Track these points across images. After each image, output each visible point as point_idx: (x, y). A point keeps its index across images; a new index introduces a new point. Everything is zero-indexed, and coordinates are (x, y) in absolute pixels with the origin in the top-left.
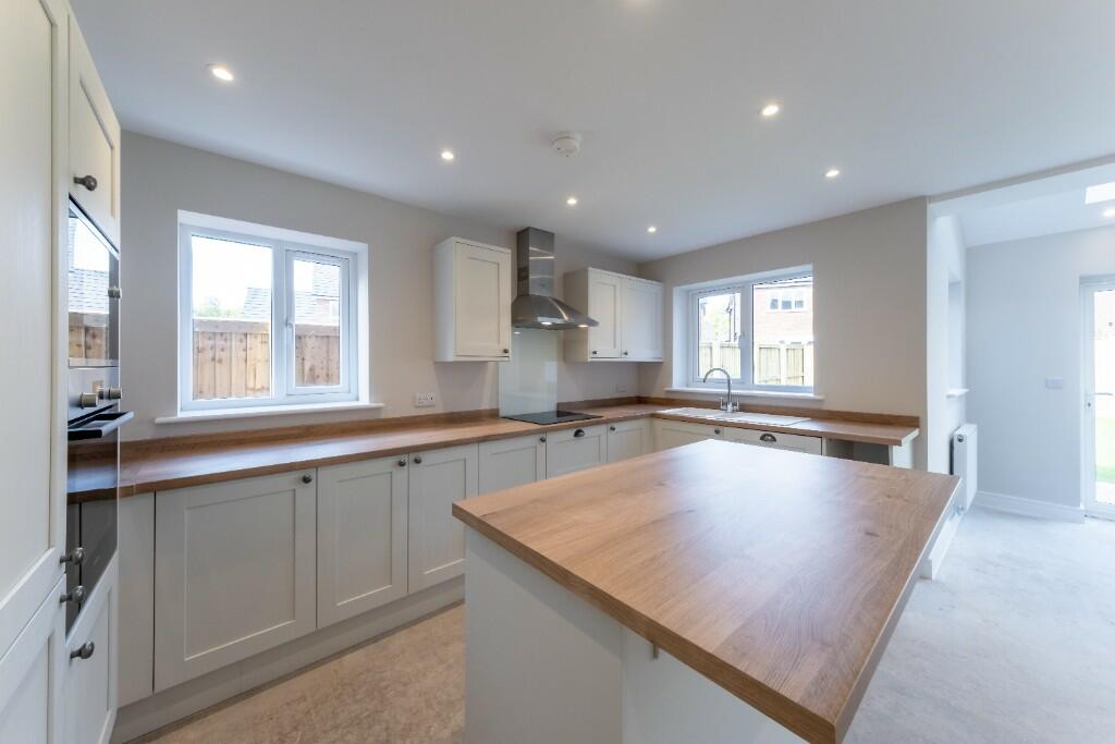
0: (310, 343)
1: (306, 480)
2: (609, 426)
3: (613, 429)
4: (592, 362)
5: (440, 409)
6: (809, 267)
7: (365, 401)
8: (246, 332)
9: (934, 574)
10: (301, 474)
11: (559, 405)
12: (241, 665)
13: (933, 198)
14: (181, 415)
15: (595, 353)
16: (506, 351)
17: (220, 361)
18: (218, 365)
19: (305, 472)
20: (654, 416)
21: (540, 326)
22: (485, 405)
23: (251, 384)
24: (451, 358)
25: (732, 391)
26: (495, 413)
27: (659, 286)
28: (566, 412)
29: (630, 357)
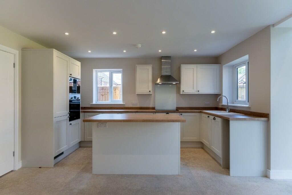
2: (180, 113)
3: (181, 114)
4: (182, 94)
5: (138, 106)
11: (177, 108)
15: (183, 91)
16: (150, 91)
20: (201, 112)
21: (172, 84)
22: (151, 106)
26: (153, 108)
27: (216, 66)
28: (178, 110)
29: (200, 93)
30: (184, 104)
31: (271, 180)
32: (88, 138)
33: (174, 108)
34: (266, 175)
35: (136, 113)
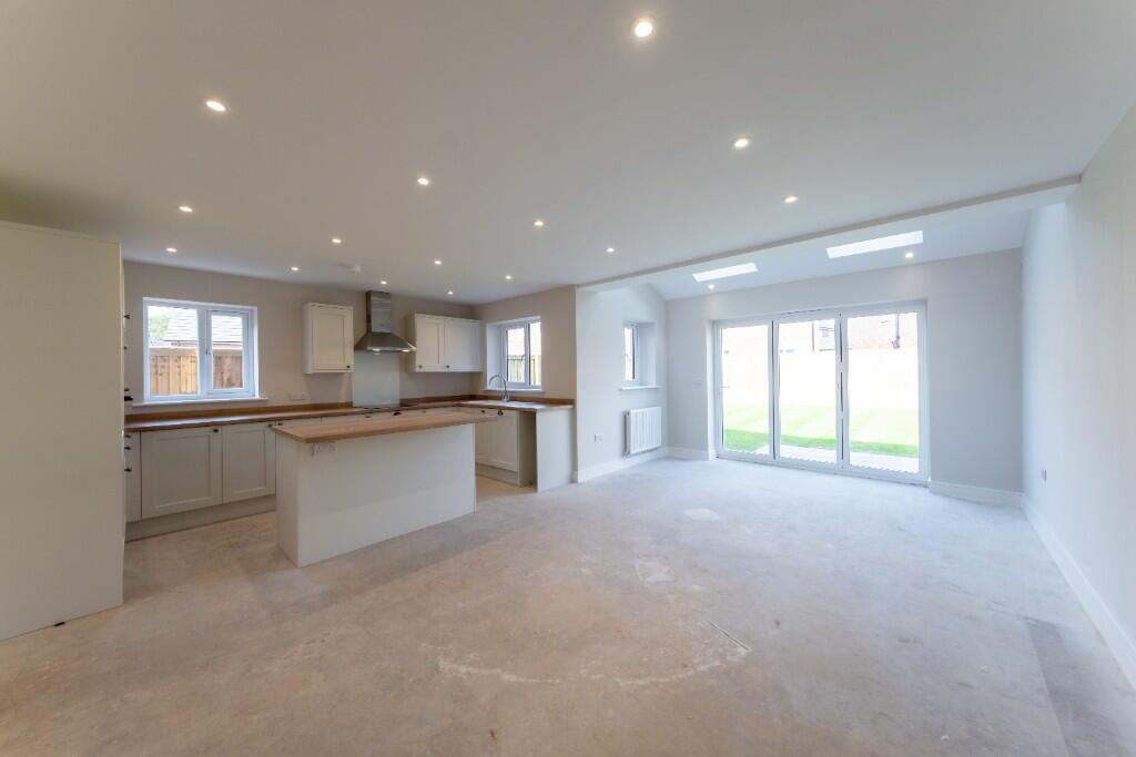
0: (228, 361)
1: (216, 431)
4: (419, 372)
5: (308, 402)
6: (539, 317)
7: (257, 397)
8: (179, 356)
9: (579, 480)
10: (213, 428)
11: (402, 400)
12: (183, 514)
13: (578, 286)
14: (146, 403)
15: (421, 367)
16: (348, 367)
17: (161, 374)
18: (160, 378)
19: (216, 428)
22: (343, 400)
23: (183, 390)
24: (310, 372)
25: (508, 389)
26: (349, 405)
27: (477, 323)
28: (406, 404)
29: (451, 370)
30: (415, 392)
31: (581, 484)
32: (157, 507)
33: (394, 401)
34: (573, 480)
35: (324, 419)
